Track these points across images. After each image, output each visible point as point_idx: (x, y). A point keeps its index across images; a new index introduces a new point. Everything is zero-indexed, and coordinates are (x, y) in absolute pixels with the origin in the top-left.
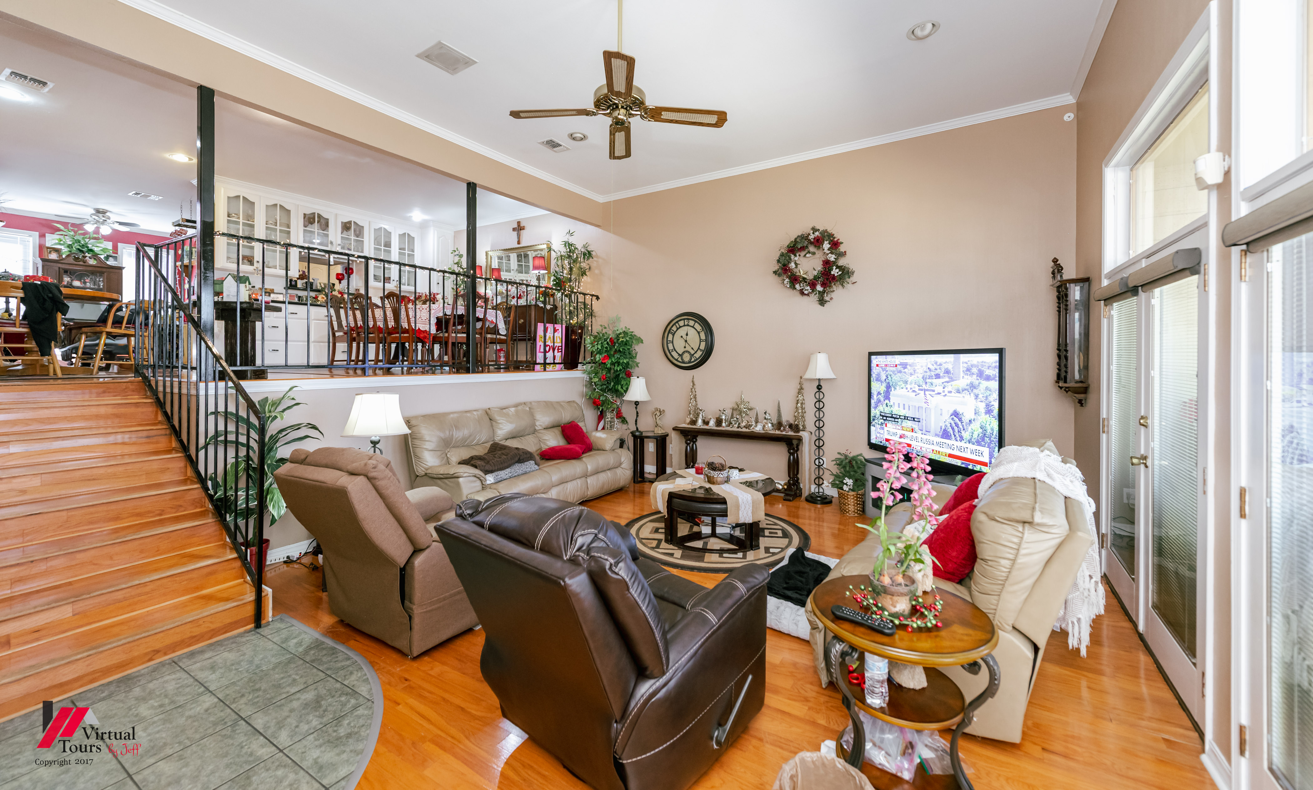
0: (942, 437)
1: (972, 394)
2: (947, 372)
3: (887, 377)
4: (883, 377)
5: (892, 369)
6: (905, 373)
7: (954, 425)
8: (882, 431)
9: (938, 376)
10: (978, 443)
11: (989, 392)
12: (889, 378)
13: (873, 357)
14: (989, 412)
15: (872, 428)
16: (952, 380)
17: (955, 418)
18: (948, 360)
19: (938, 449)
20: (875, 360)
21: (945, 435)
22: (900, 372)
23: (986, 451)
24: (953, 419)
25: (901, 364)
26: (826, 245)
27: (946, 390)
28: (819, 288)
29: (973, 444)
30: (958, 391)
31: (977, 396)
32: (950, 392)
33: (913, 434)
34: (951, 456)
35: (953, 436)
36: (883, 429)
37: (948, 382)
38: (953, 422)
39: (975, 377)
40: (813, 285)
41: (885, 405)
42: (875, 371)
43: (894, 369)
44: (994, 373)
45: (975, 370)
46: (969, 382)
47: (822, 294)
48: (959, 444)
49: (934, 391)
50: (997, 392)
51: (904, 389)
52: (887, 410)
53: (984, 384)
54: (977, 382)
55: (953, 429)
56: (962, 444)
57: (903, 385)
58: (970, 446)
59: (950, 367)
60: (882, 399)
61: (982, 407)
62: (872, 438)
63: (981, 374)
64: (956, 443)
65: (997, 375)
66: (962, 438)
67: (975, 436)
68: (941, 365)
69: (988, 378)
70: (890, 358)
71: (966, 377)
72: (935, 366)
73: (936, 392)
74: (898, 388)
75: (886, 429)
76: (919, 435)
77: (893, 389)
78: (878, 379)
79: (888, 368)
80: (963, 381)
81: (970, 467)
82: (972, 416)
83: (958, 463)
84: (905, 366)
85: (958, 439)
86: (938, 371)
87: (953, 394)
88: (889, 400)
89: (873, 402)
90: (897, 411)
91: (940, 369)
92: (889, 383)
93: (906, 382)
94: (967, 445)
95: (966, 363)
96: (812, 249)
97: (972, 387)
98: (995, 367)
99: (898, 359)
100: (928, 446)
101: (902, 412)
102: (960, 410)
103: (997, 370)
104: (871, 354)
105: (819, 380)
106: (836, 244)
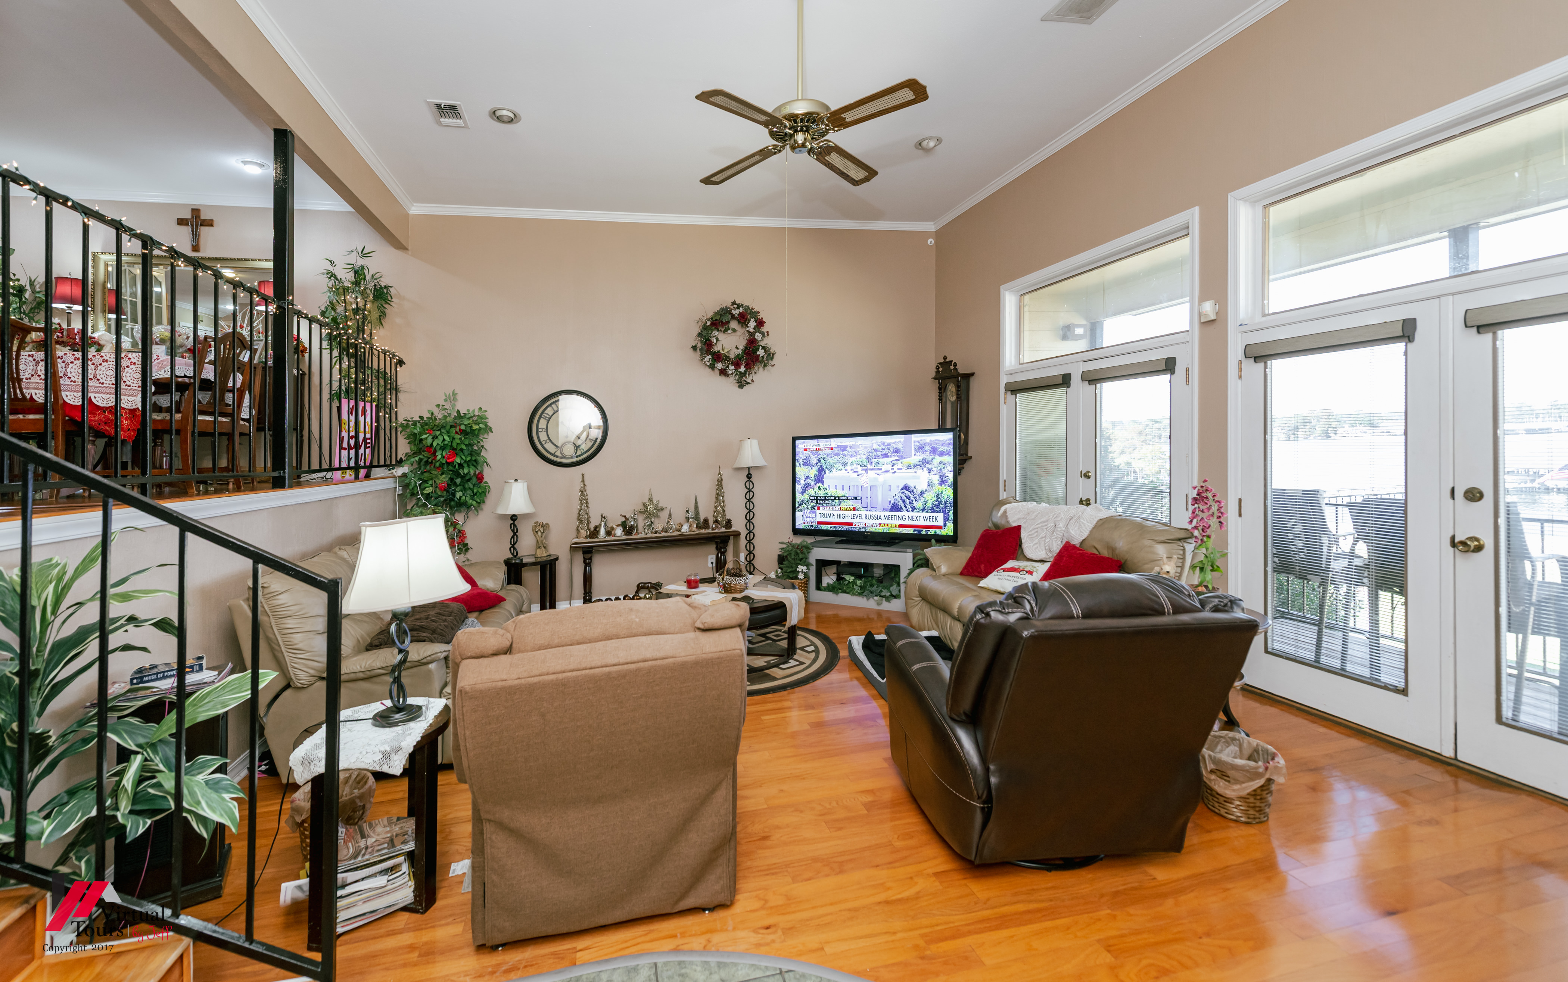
0: (891, 510)
1: (925, 469)
2: (897, 451)
3: (819, 461)
4: (815, 461)
5: (826, 452)
6: (844, 455)
7: (905, 498)
8: (813, 515)
9: (885, 456)
10: (933, 511)
11: (943, 466)
12: (822, 461)
13: (797, 442)
14: (942, 481)
15: (798, 514)
16: (902, 457)
17: (906, 492)
18: (897, 440)
19: (886, 522)
20: (801, 445)
21: (895, 508)
22: (838, 454)
23: (940, 516)
24: (903, 493)
25: (838, 447)
26: (752, 324)
27: (895, 467)
28: (742, 369)
29: (927, 512)
30: (909, 467)
31: (930, 470)
32: (901, 469)
33: (856, 513)
34: (901, 526)
35: (904, 508)
36: (814, 512)
37: (897, 460)
38: (903, 496)
39: (928, 453)
40: (737, 365)
41: (816, 489)
42: (801, 456)
43: (830, 452)
44: (948, 449)
45: (928, 448)
46: (921, 458)
47: (743, 375)
48: (911, 514)
49: (881, 469)
50: (952, 465)
51: (843, 471)
52: (821, 494)
53: (938, 459)
54: (930, 458)
55: (904, 501)
56: (915, 514)
57: (841, 467)
58: (925, 514)
59: (900, 446)
60: (812, 483)
61: (936, 479)
62: (797, 524)
63: (934, 450)
64: (906, 514)
65: (952, 450)
66: (913, 509)
67: (929, 505)
68: (889, 445)
69: (942, 454)
70: (822, 442)
71: (918, 454)
72: (882, 447)
73: (883, 470)
74: (834, 470)
75: (818, 512)
76: (863, 513)
77: (827, 472)
78: (807, 463)
79: (820, 452)
80: (915, 459)
81: (924, 532)
82: (924, 487)
83: (911, 531)
84: (843, 449)
85: (910, 510)
86: (886, 451)
87: (903, 470)
88: (822, 482)
89: (798, 488)
90: (832, 492)
91: (888, 449)
92: (821, 466)
93: (845, 464)
94: (921, 514)
95: (918, 442)
96: (734, 324)
97: (925, 462)
98: (950, 444)
99: (834, 442)
100: (874, 521)
101: (840, 493)
102: (911, 484)
103: (952, 447)
104: (794, 439)
105: (749, 468)
106: (760, 323)
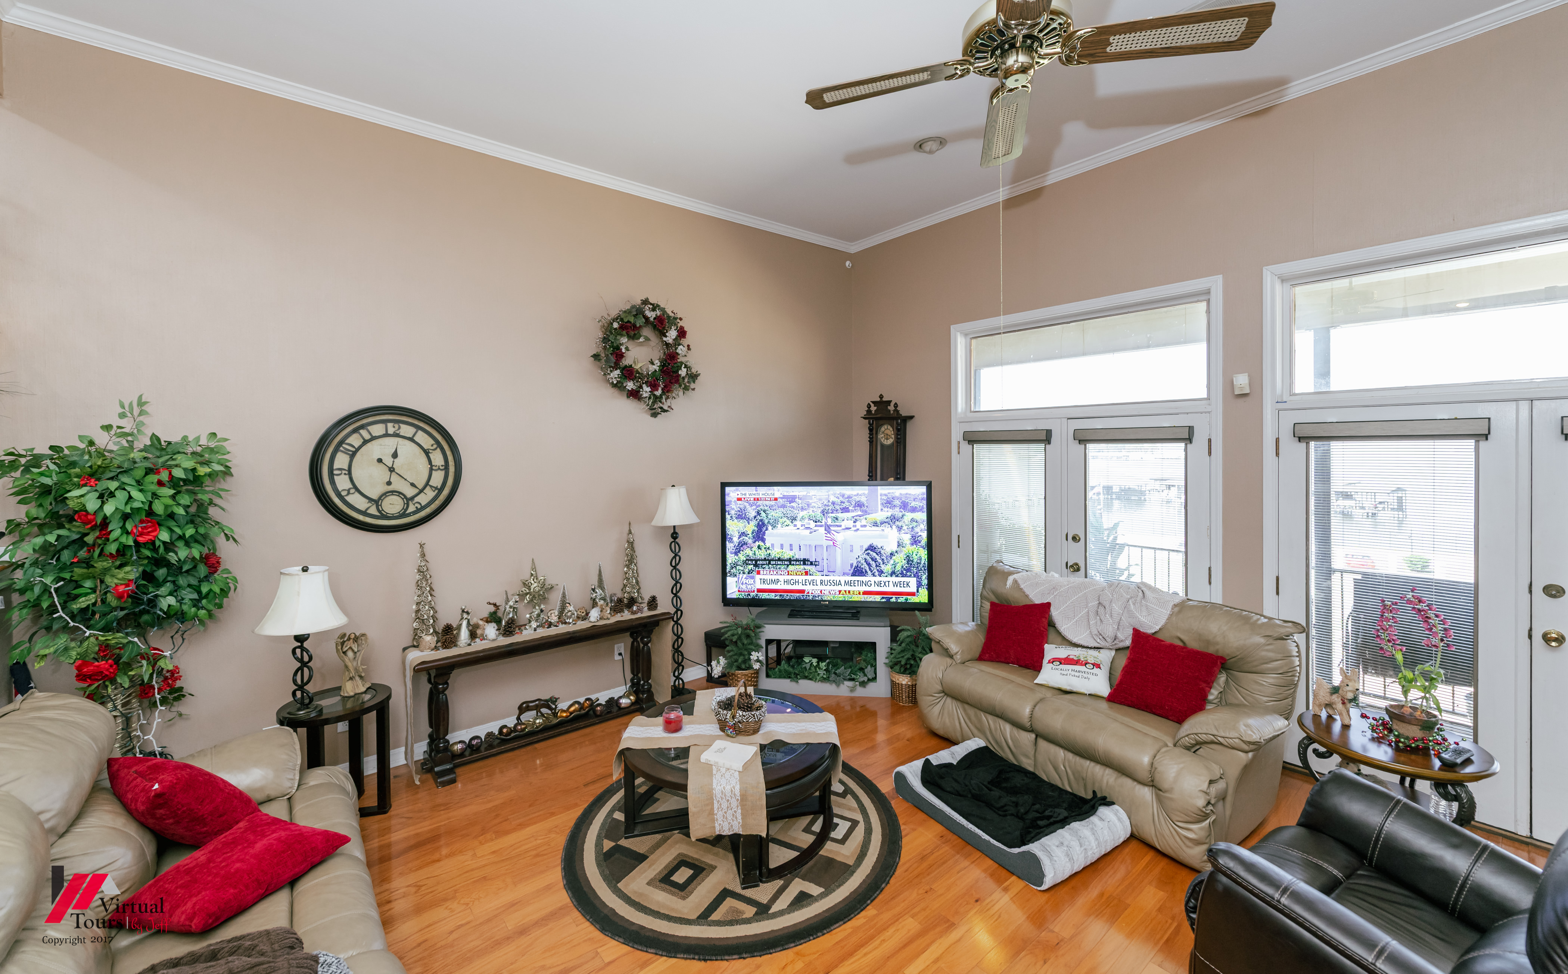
0: (853, 575)
1: (894, 527)
2: (859, 505)
3: (759, 513)
4: (752, 514)
5: (768, 503)
6: (793, 507)
7: (870, 560)
8: (751, 581)
9: (845, 510)
10: (903, 575)
11: (915, 524)
12: (763, 514)
13: (728, 489)
14: (915, 541)
15: (730, 580)
16: (866, 513)
17: (871, 553)
18: (860, 492)
19: (848, 588)
20: (732, 493)
21: (858, 571)
22: (784, 506)
23: (913, 581)
24: (868, 554)
25: (784, 497)
26: (672, 334)
27: (858, 524)
28: (658, 393)
29: (897, 576)
30: (875, 524)
31: (900, 528)
32: (865, 526)
33: (809, 578)
34: (865, 593)
35: (869, 572)
36: (753, 578)
37: (860, 516)
38: (868, 558)
39: (897, 509)
40: (654, 386)
41: (755, 549)
42: (733, 507)
43: (773, 503)
44: (922, 504)
45: (897, 502)
46: (889, 514)
47: (657, 399)
48: (878, 579)
49: (840, 526)
50: (925, 523)
51: (791, 527)
52: (761, 554)
53: (909, 516)
54: (900, 514)
55: (869, 565)
56: (883, 579)
57: (788, 522)
58: (895, 579)
59: (863, 499)
60: (750, 541)
61: (907, 538)
62: (729, 592)
63: (904, 506)
64: (873, 579)
65: (925, 506)
66: (881, 572)
67: (898, 568)
68: (849, 497)
69: (914, 510)
70: (762, 491)
71: (886, 509)
72: (841, 499)
73: (843, 527)
74: (779, 526)
75: (758, 577)
76: (818, 578)
77: (770, 528)
78: (741, 516)
79: (759, 503)
80: (883, 514)
81: (893, 600)
82: (894, 548)
83: (878, 598)
84: (792, 499)
85: (877, 573)
86: (846, 504)
87: (868, 528)
88: (763, 540)
89: (729, 546)
90: (775, 553)
91: (849, 501)
92: (761, 520)
93: (794, 519)
94: (889, 579)
95: (886, 495)
96: (647, 332)
97: (893, 519)
98: (923, 499)
99: (778, 492)
100: (832, 588)
101: (788, 554)
102: (877, 543)
103: (925, 502)
104: (724, 485)
105: (674, 527)
106: (682, 333)
